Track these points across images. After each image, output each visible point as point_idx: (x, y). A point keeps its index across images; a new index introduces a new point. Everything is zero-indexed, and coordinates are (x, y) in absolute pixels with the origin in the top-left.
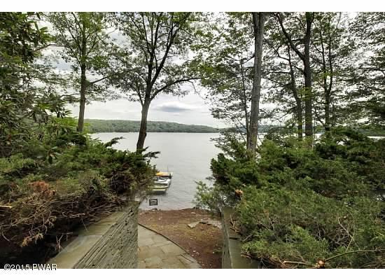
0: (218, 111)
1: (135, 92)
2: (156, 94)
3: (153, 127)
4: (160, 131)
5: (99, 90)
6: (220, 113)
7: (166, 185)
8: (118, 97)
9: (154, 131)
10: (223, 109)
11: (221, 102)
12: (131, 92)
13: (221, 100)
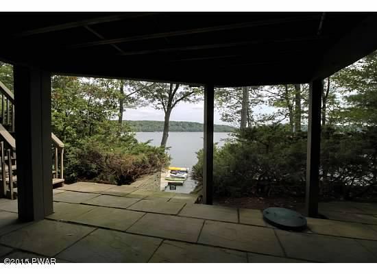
0: (227, 115)
1: (160, 102)
2: (176, 103)
3: (176, 127)
4: (183, 131)
5: (133, 100)
6: (229, 117)
7: (183, 178)
8: (146, 105)
9: (177, 131)
10: (230, 114)
11: (228, 109)
12: (157, 101)
13: (228, 107)
